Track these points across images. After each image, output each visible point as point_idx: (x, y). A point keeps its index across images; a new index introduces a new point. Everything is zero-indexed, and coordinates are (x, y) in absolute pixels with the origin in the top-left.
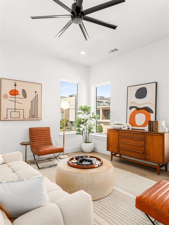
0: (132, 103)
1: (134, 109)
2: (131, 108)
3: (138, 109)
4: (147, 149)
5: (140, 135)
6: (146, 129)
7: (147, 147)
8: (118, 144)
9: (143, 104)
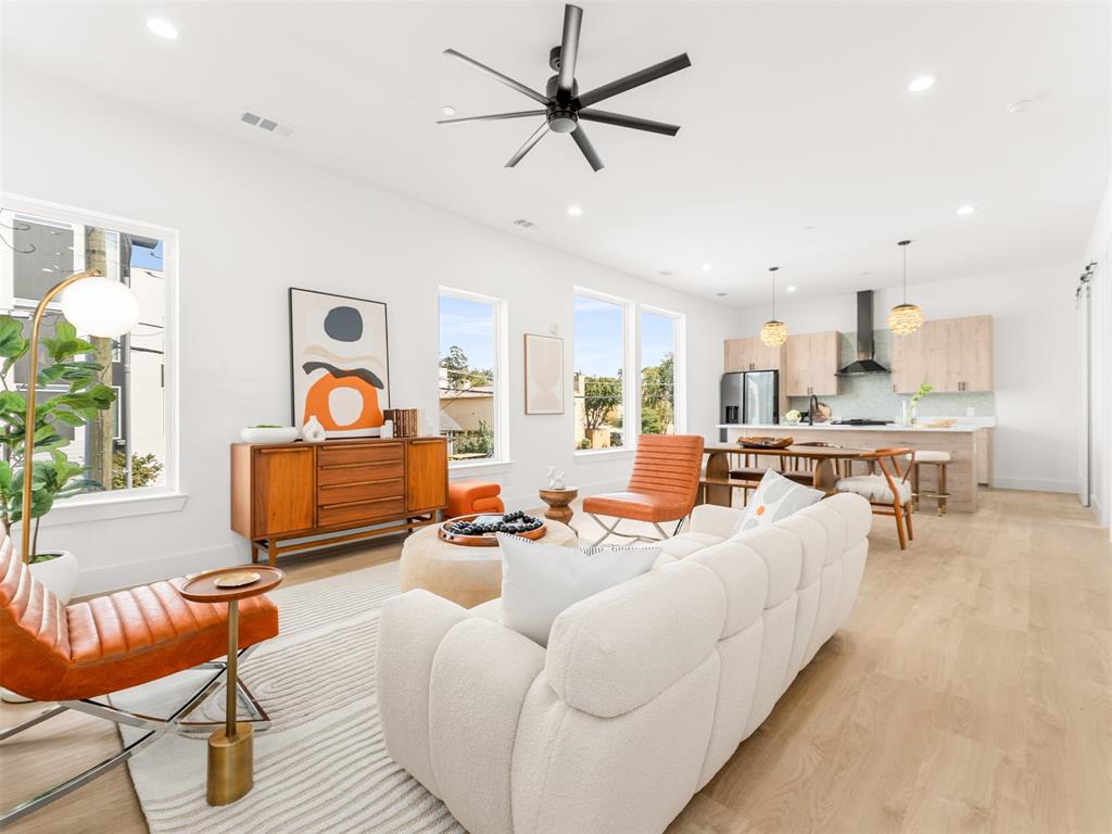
0: (312, 349)
1: (323, 372)
2: (309, 367)
3: (337, 374)
4: (412, 483)
5: (393, 450)
6: (387, 431)
7: (411, 480)
8: (316, 497)
9: (352, 360)
